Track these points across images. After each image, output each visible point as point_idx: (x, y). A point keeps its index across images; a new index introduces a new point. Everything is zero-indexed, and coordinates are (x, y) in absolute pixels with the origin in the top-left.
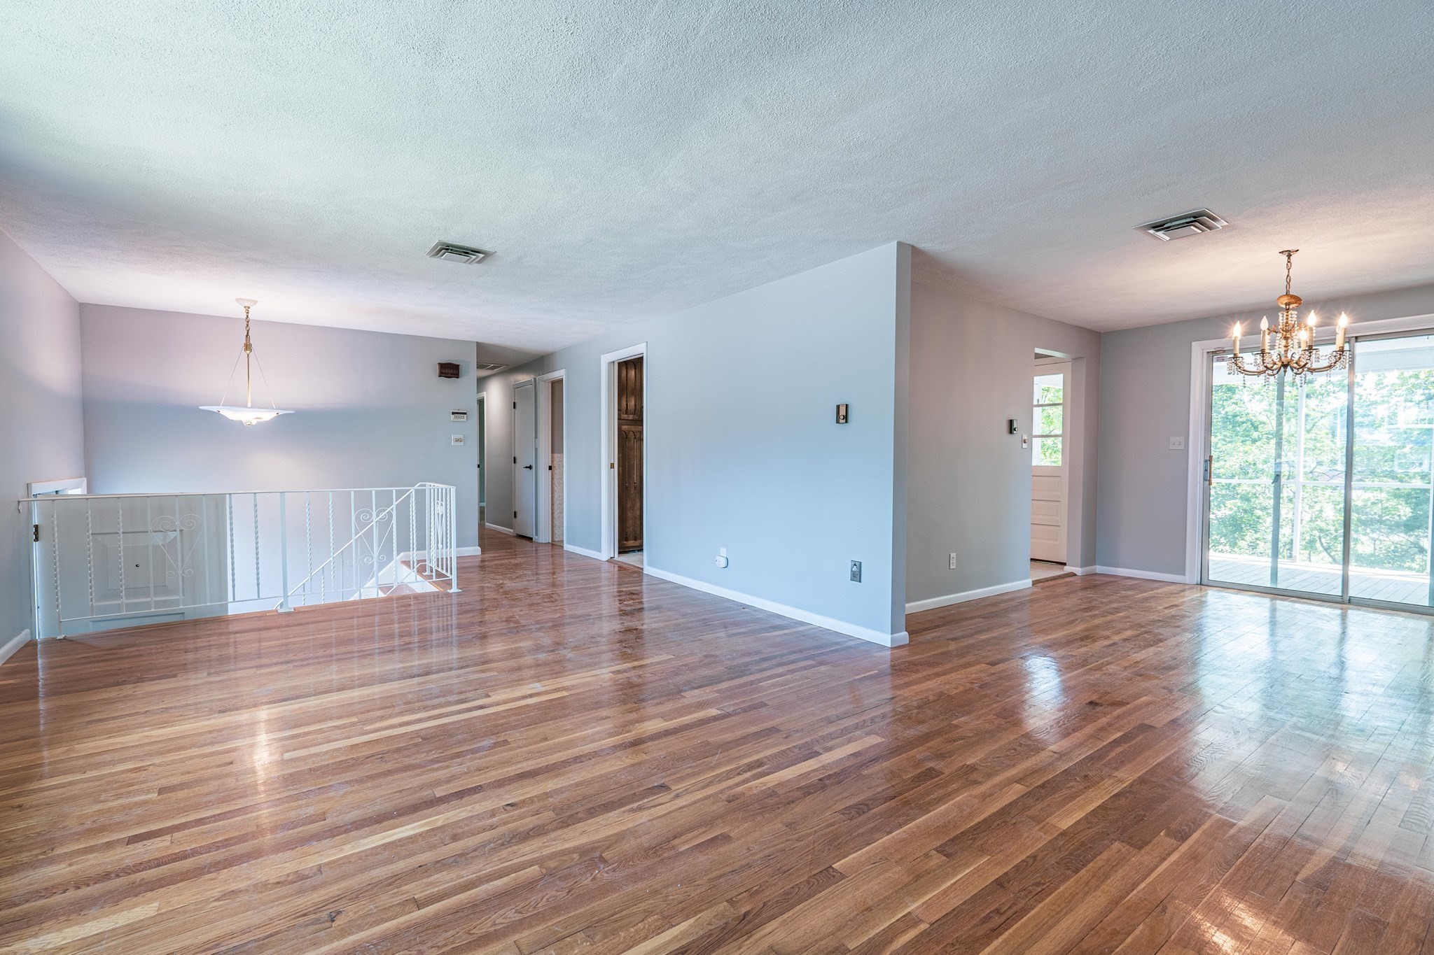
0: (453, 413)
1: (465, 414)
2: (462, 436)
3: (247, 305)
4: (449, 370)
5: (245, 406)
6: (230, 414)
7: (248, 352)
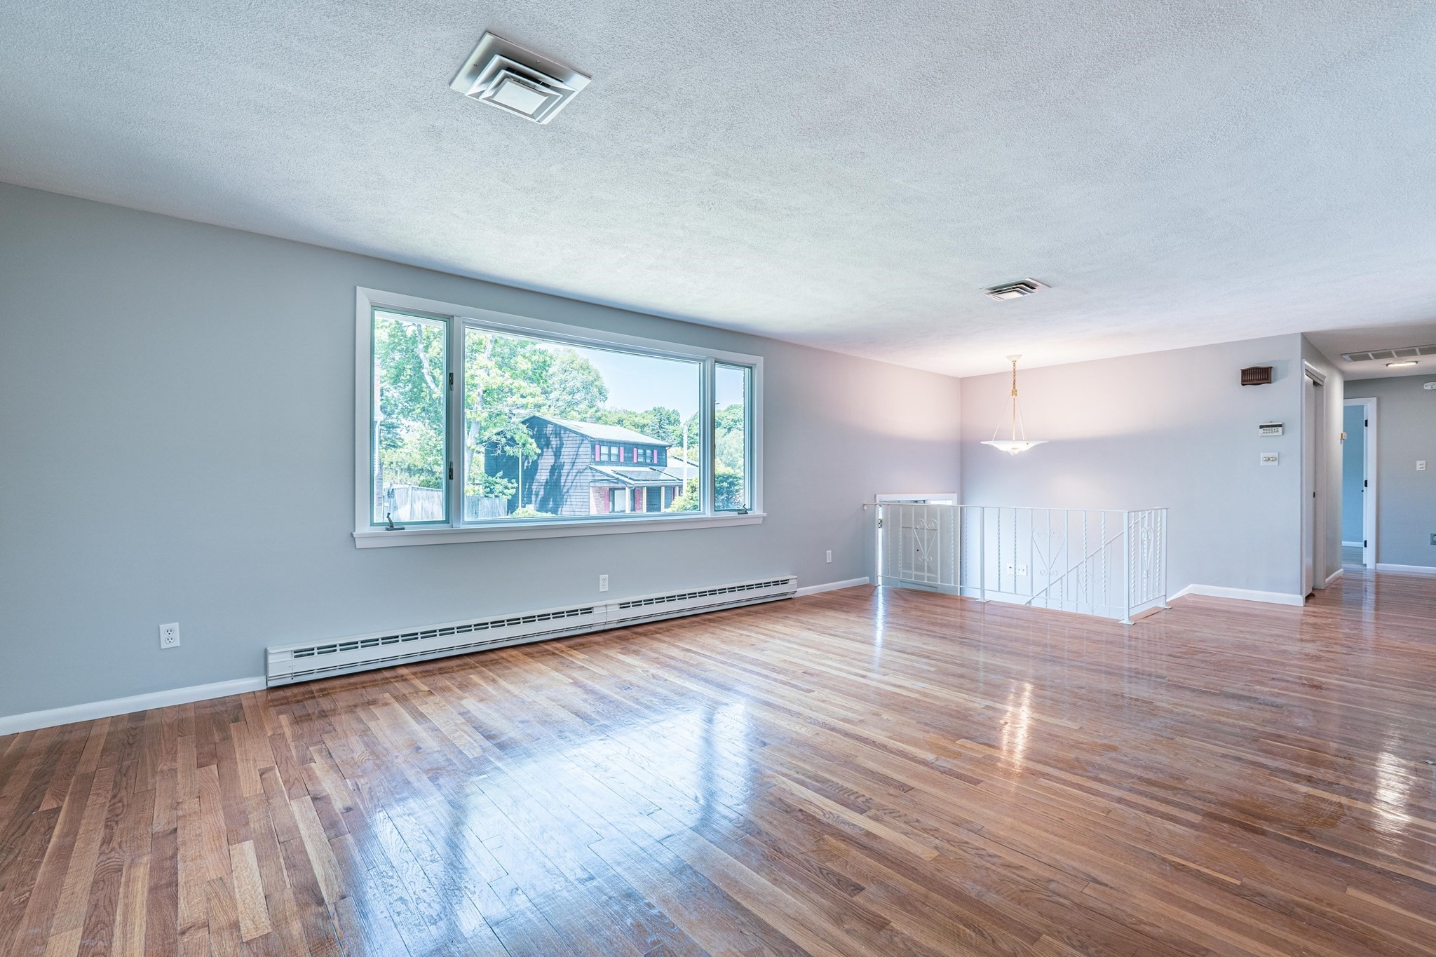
0: (1261, 427)
1: (1280, 426)
2: (1276, 455)
3: (1014, 359)
4: (1257, 376)
5: (1011, 439)
6: (1003, 446)
7: (1014, 396)
